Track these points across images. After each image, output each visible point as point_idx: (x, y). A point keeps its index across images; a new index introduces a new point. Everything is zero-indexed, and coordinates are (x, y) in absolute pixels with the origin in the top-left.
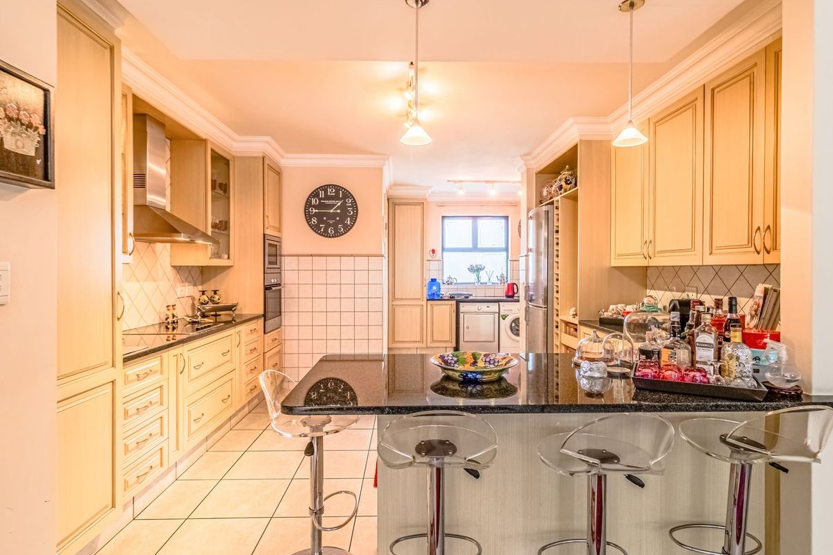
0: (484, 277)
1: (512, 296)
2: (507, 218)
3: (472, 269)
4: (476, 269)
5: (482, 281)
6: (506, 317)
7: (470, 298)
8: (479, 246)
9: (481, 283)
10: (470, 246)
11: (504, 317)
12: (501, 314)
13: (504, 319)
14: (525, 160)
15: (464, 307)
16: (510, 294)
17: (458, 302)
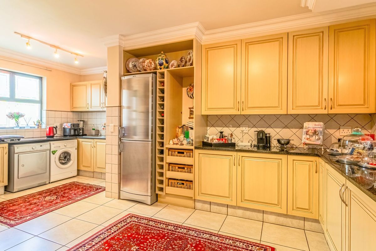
0: (22, 122)
1: (53, 137)
2: (41, 78)
3: (12, 116)
4: (16, 116)
5: (20, 126)
6: (55, 152)
7: (22, 140)
8: (17, 97)
9: (20, 128)
10: (8, 96)
11: (54, 153)
12: (51, 150)
13: (54, 154)
14: (120, 39)
15: (18, 149)
16: (51, 135)
17: (10, 145)
